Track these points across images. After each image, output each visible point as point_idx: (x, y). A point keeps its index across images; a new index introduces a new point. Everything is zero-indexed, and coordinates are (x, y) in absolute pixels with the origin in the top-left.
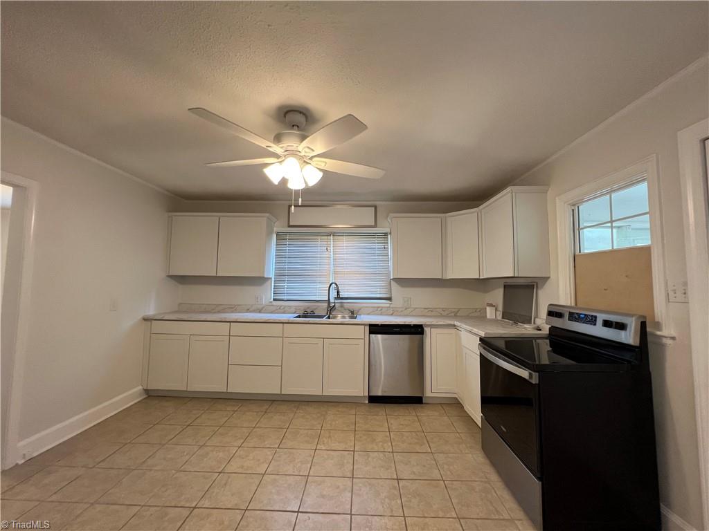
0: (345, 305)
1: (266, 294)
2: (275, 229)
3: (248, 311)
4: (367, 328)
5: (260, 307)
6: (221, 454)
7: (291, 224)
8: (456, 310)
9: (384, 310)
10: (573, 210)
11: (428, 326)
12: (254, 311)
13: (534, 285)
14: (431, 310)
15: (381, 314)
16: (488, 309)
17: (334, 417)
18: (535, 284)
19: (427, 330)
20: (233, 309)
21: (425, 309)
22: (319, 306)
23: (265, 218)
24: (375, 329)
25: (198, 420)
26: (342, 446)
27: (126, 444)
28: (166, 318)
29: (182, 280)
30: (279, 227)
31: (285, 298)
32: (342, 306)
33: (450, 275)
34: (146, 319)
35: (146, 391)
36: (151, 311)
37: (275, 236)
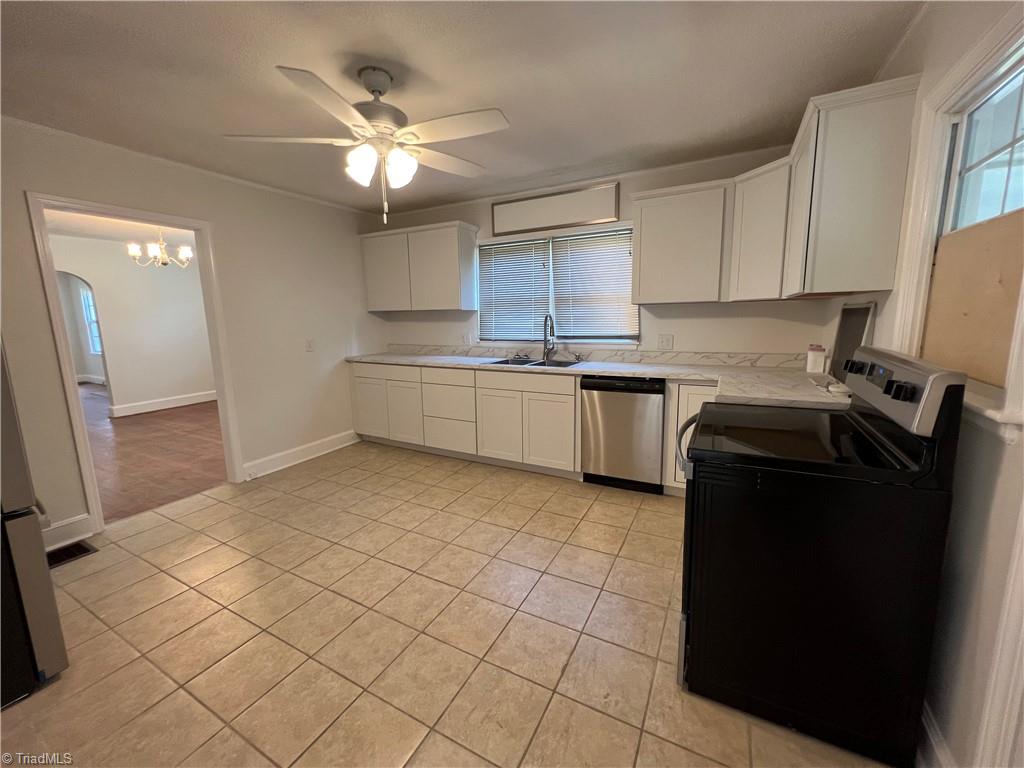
0: (570, 346)
1: (472, 332)
2: (478, 242)
3: (453, 353)
4: (579, 380)
5: (466, 348)
6: (386, 504)
7: (496, 231)
8: (755, 357)
9: (627, 354)
10: (955, 126)
11: (673, 381)
12: (460, 354)
13: (868, 309)
14: (707, 355)
15: (623, 361)
16: (811, 355)
17: (528, 492)
18: (873, 305)
19: (672, 387)
20: (438, 351)
21: (696, 353)
22: (535, 349)
23: (455, 229)
24: (589, 382)
25: (389, 470)
26: (510, 523)
27: (321, 480)
28: (364, 360)
29: (388, 316)
30: (483, 238)
31: (493, 337)
32: (566, 349)
33: (733, 296)
34: (349, 361)
35: (360, 436)
36: (354, 352)
37: (476, 252)
